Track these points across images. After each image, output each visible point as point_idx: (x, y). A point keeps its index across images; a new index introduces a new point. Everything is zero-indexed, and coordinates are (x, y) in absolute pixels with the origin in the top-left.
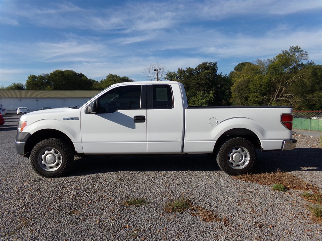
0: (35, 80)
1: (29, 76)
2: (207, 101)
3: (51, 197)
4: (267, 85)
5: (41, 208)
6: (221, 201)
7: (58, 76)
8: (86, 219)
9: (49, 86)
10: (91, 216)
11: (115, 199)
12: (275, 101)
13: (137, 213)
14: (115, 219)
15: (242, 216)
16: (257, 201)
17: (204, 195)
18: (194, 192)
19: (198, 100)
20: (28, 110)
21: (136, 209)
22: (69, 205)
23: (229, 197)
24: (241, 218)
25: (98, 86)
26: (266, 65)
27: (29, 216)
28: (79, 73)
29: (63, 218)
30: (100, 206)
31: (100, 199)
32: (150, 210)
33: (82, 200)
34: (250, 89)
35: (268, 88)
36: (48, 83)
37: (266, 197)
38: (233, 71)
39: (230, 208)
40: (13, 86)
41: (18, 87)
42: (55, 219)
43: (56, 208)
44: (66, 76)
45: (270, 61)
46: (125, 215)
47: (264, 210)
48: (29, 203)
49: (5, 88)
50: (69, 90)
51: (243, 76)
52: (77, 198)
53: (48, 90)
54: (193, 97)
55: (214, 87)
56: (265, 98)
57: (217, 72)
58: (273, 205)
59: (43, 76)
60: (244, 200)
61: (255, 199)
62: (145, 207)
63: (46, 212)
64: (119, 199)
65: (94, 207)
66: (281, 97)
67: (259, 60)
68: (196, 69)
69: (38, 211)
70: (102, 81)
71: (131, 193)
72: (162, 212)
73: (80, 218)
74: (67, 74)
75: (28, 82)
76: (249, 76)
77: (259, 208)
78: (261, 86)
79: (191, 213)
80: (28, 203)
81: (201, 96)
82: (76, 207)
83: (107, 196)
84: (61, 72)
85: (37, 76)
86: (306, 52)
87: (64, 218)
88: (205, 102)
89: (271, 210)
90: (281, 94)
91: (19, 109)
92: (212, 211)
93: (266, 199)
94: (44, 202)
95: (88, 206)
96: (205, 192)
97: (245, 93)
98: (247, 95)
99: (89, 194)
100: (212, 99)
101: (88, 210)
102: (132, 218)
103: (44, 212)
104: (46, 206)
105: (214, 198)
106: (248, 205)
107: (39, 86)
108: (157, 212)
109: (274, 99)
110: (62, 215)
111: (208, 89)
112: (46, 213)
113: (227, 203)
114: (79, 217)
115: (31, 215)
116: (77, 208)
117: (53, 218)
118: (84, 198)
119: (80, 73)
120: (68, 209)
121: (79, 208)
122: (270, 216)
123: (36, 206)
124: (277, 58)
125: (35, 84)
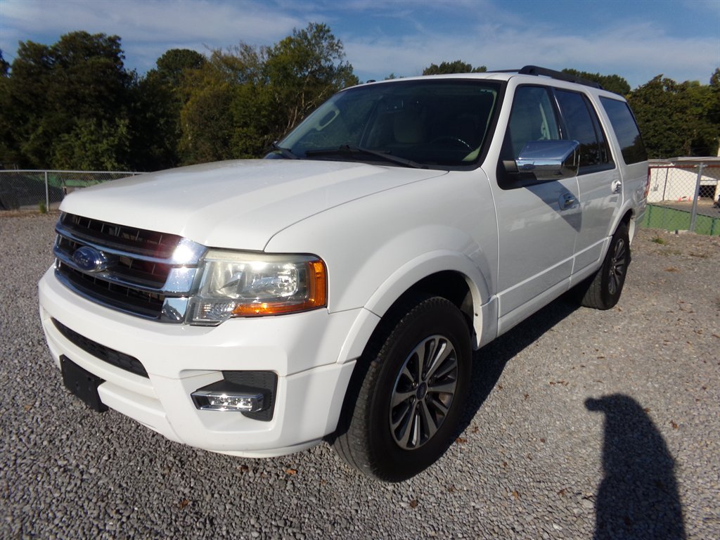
2: (110, 146)
4: (270, 108)
19: (84, 144)
34: (233, 117)
35: (272, 116)
38: (156, 69)
51: (209, 83)
54: (66, 136)
55: (123, 108)
57: (122, 64)
68: (55, 49)
78: (259, 111)
81: (92, 133)
86: (339, 41)
88: (107, 150)
97: (221, 129)
98: (225, 131)
100: (127, 143)
111: (105, 112)
124: (282, 47)
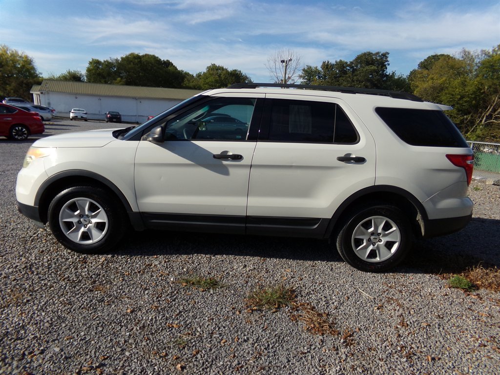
0: (99, 67)
1: (91, 61)
3: (70, 257)
4: (473, 96)
5: (50, 274)
6: (348, 298)
7: (132, 63)
8: (113, 302)
9: (119, 79)
10: (123, 298)
11: (170, 273)
12: (482, 125)
13: (198, 303)
14: (159, 309)
15: (380, 330)
16: (413, 304)
17: (321, 283)
18: (305, 275)
20: (86, 114)
21: (198, 294)
22: (94, 274)
23: (363, 291)
24: (377, 333)
25: (193, 82)
26: (477, 61)
27: (27, 287)
28: (165, 60)
29: (77, 297)
30: (142, 283)
31: (145, 269)
32: (221, 300)
33: (117, 268)
34: (441, 101)
35: (474, 102)
36: (117, 74)
37: (432, 299)
38: (417, 69)
39: (361, 312)
40: (67, 75)
41: (75, 78)
42: (64, 296)
43: (72, 278)
44: (145, 63)
45: (485, 54)
46: (177, 305)
47: (424, 325)
48: (34, 265)
49: (56, 77)
50: (148, 86)
51: (432, 79)
52: (110, 264)
53: (118, 84)
56: (467, 119)
57: (386, 68)
58: (441, 316)
59: (110, 61)
60: (389, 300)
61: (410, 301)
62: (214, 293)
63: (55, 282)
64: (177, 273)
65: (132, 282)
66: (496, 118)
67: (465, 52)
68: (352, 63)
69: (43, 280)
70: (199, 75)
71: (198, 265)
72: (240, 307)
73: (104, 300)
74: (147, 61)
75: (89, 70)
76: (444, 79)
77: (414, 320)
78: (462, 97)
79: (289, 314)
80: (32, 265)
82: (104, 279)
83: (158, 266)
84: (138, 57)
85: (102, 61)
87: (79, 297)
89: (437, 325)
90: (496, 113)
91: (72, 111)
92: (328, 315)
93: (431, 303)
94: (57, 265)
95: (123, 280)
96: (324, 277)
99: (131, 260)
101: (121, 287)
102: (186, 311)
103: (53, 281)
104: (59, 273)
105: (337, 290)
106: (395, 310)
107: (104, 77)
108: (231, 304)
109: (481, 121)
110: (78, 291)
112: (54, 285)
113: (358, 303)
114: (103, 297)
115: (30, 286)
116: (104, 282)
117: (62, 295)
118: (120, 266)
119: (167, 60)
120: (90, 282)
121: (109, 282)
122: (433, 337)
123: (43, 270)
125: (99, 74)
